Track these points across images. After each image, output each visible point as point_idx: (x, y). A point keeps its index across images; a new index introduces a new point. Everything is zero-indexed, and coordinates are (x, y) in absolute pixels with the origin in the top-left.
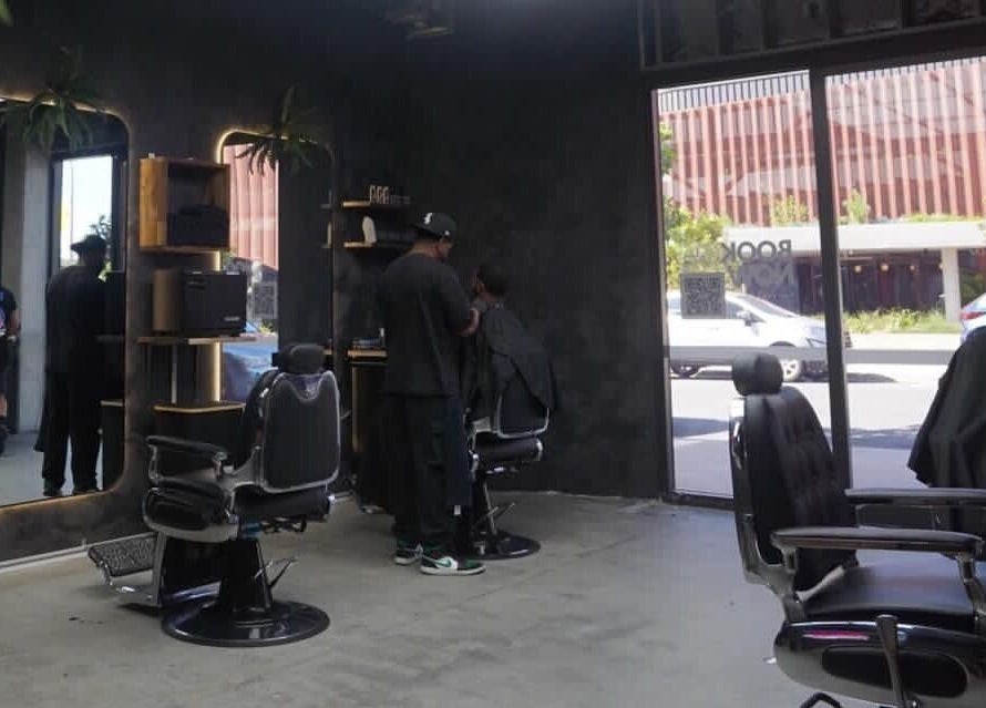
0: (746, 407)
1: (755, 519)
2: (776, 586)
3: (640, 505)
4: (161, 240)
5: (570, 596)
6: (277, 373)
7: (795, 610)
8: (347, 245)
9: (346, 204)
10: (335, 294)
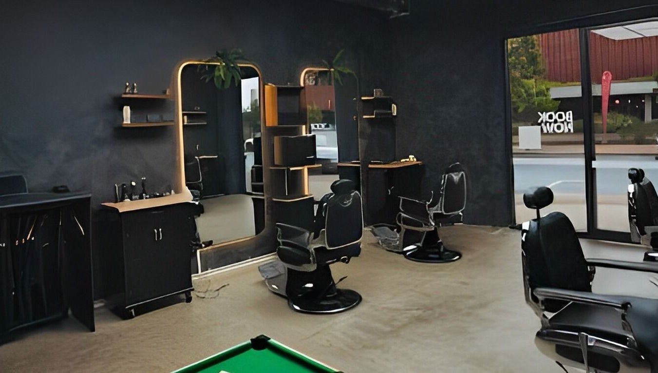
0: (530, 226)
1: (529, 279)
2: (538, 312)
3: (501, 230)
4: (276, 124)
5: (464, 283)
6: (331, 194)
7: (546, 323)
8: (364, 117)
9: (363, 98)
10: (359, 139)
